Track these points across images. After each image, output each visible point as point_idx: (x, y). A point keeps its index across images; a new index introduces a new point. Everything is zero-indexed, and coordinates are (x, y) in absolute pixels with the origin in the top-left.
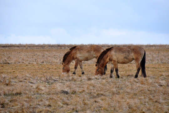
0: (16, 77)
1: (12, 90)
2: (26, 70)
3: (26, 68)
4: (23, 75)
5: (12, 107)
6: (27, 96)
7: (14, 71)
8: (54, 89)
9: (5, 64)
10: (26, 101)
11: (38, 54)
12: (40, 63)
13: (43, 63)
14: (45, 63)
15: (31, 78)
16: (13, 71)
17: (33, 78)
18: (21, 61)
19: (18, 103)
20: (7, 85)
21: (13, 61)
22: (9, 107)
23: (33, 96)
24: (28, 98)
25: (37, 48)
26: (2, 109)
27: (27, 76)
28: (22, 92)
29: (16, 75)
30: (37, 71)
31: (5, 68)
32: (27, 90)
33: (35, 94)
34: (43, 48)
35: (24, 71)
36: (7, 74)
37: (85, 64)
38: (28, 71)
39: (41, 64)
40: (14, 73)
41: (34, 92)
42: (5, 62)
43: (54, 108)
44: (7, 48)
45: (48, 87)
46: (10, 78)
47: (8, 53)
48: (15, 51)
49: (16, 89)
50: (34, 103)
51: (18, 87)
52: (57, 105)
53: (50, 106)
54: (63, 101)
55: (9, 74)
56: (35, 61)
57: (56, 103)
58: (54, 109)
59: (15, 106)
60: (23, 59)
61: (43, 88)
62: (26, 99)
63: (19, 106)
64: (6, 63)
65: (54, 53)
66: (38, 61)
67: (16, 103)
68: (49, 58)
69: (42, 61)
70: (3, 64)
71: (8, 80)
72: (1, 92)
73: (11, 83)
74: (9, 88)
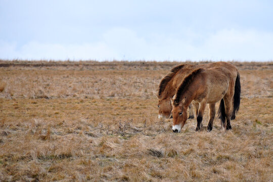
0: (60, 124)
1: (52, 148)
2: (79, 109)
3: (79, 106)
4: (73, 119)
6: (83, 160)
7: (57, 111)
8: (134, 146)
9: (39, 99)
10: (80, 170)
11: (104, 79)
12: (107, 97)
13: (113, 98)
14: (117, 97)
15: (89, 125)
16: (55, 112)
17: (93, 125)
18: (70, 93)
19: (65, 175)
20: (44, 138)
21: (55, 94)
22: (47, 181)
23: (93, 161)
24: (84, 163)
25: (100, 69)
27: (81, 123)
28: (73, 154)
29: (61, 120)
30: (100, 112)
31: (39, 107)
32: (82, 149)
33: (97, 157)
34: (113, 68)
35: (77, 113)
36: (43, 118)
38: (84, 112)
39: (108, 98)
40: (58, 115)
41: (95, 152)
42: (40, 95)
44: (43, 69)
45: (122, 144)
46: (50, 126)
47: (45, 78)
48: (58, 73)
49: (62, 147)
50: (96, 173)
51: (65, 142)
53: (126, 179)
54: (152, 170)
55: (48, 118)
56: (98, 93)
57: (139, 174)
59: (59, 180)
60: (74, 90)
61: (113, 145)
62: (79, 166)
63: (66, 180)
64: (42, 97)
65: (135, 77)
66: (102, 93)
67: (61, 174)
68: (126, 88)
69: (110, 93)
70: (36, 98)
71: (45, 129)
72: (32, 151)
73: (51, 135)
74: (47, 145)
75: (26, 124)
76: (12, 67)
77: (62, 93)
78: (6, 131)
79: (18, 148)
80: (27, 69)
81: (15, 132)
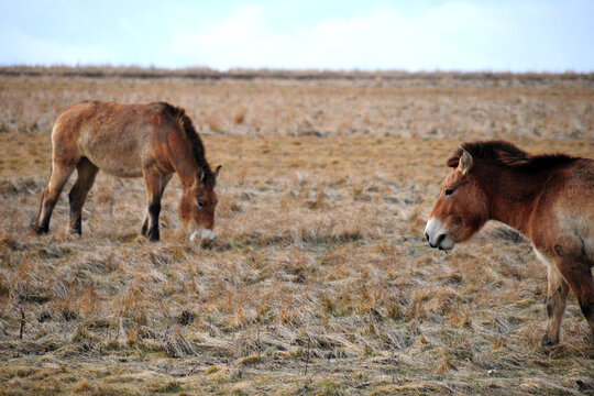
0: (341, 182)
1: (328, 224)
2: (375, 156)
3: (375, 150)
4: (364, 173)
5: (331, 283)
6: (381, 244)
7: (335, 159)
9: (306, 138)
10: (376, 262)
11: (418, 102)
12: (423, 134)
13: (434, 136)
14: (440, 136)
15: (392, 184)
16: (332, 159)
17: (400, 184)
18: (358, 127)
19: (349, 270)
20: (313, 206)
21: (332, 128)
22: (318, 279)
23: (398, 247)
24: (383, 251)
25: (412, 85)
26: (296, 286)
27: (379, 180)
28: (364, 233)
29: (342, 174)
30: (412, 162)
31: (304, 151)
32: (380, 226)
33: (406, 240)
34: (435, 84)
35: (370, 163)
36: (312, 171)
37: (578, 141)
38: (383, 161)
39: (426, 136)
40: (338, 166)
41: (402, 232)
42: (306, 130)
43: (470, 286)
44: (313, 84)
46: (324, 184)
47: (315, 100)
48: (339, 92)
49: (344, 222)
50: (403, 268)
51: (350, 214)
52: (482, 279)
53: (456, 280)
54: (503, 265)
55: (319, 170)
56: (408, 128)
57: (480, 272)
58: (473, 291)
59: (340, 278)
60: (367, 121)
62: (374, 256)
63: (351, 279)
64: (309, 134)
65: (473, 100)
66: (415, 128)
67: (343, 267)
68: (457, 118)
69: (430, 127)
70: (299, 135)
71: (315, 190)
72: (294, 228)
73: (326, 201)
74: (319, 218)
75: (282, 180)
76: (258, 81)
77: (344, 125)
78: (248, 191)
79: (269, 221)
80: (284, 83)
81: (264, 194)
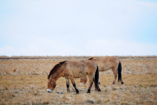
0: (43, 88)
1: (40, 100)
7: (42, 81)
8: (80, 98)
9: (33, 75)
15: (58, 88)
16: (41, 81)
17: (60, 88)
20: (35, 95)
21: (41, 73)
28: (50, 102)
29: (44, 86)
30: (63, 82)
31: (33, 79)
32: (54, 100)
34: (70, 60)
36: (35, 85)
37: (109, 75)
40: (42, 83)
41: (60, 101)
42: (34, 73)
44: (35, 60)
45: (74, 97)
46: (38, 88)
47: (36, 65)
48: (43, 62)
49: (44, 99)
51: (46, 97)
55: (38, 84)
61: (69, 98)
64: (34, 74)
70: (31, 75)
71: (36, 90)
72: (29, 101)
73: (39, 93)
74: (37, 98)
75: (26, 87)
76: (20, 60)
77: (44, 72)
78: (17, 91)
79: (23, 99)
80: (27, 60)
81: (21, 91)
